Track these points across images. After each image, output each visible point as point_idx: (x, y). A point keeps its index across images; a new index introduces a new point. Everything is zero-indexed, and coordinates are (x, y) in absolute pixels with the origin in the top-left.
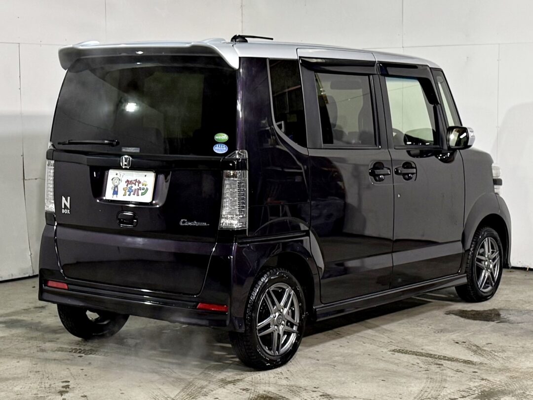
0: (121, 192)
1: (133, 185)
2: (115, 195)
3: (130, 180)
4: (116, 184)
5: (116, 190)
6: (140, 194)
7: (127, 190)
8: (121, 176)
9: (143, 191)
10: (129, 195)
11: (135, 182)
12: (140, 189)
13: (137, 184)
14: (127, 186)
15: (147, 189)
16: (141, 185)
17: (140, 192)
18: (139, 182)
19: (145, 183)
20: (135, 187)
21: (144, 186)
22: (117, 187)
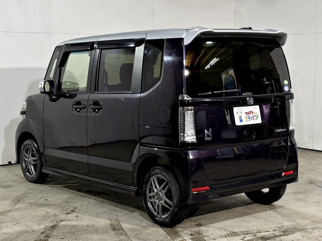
0: (244, 120)
1: (250, 114)
2: (241, 122)
3: (247, 112)
4: (240, 116)
5: (241, 119)
6: (255, 119)
7: (247, 118)
8: (242, 110)
9: (256, 117)
10: (249, 121)
11: (250, 113)
12: (254, 116)
13: (252, 113)
14: (246, 115)
15: (258, 116)
16: (254, 114)
17: (255, 118)
18: (253, 112)
19: (256, 112)
20: (251, 115)
21: (256, 114)
22: (241, 117)
